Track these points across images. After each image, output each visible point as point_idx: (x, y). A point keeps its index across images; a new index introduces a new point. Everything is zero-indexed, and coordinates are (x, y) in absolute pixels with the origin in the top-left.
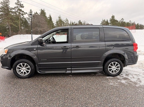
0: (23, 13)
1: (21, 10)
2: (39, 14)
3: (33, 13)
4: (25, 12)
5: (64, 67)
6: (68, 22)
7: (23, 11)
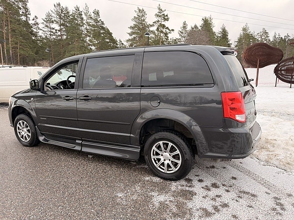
0: (167, 30)
1: (164, 26)
2: (200, 28)
3: (189, 28)
4: (171, 29)
5: (70, 137)
6: (267, 37)
7: (167, 28)
